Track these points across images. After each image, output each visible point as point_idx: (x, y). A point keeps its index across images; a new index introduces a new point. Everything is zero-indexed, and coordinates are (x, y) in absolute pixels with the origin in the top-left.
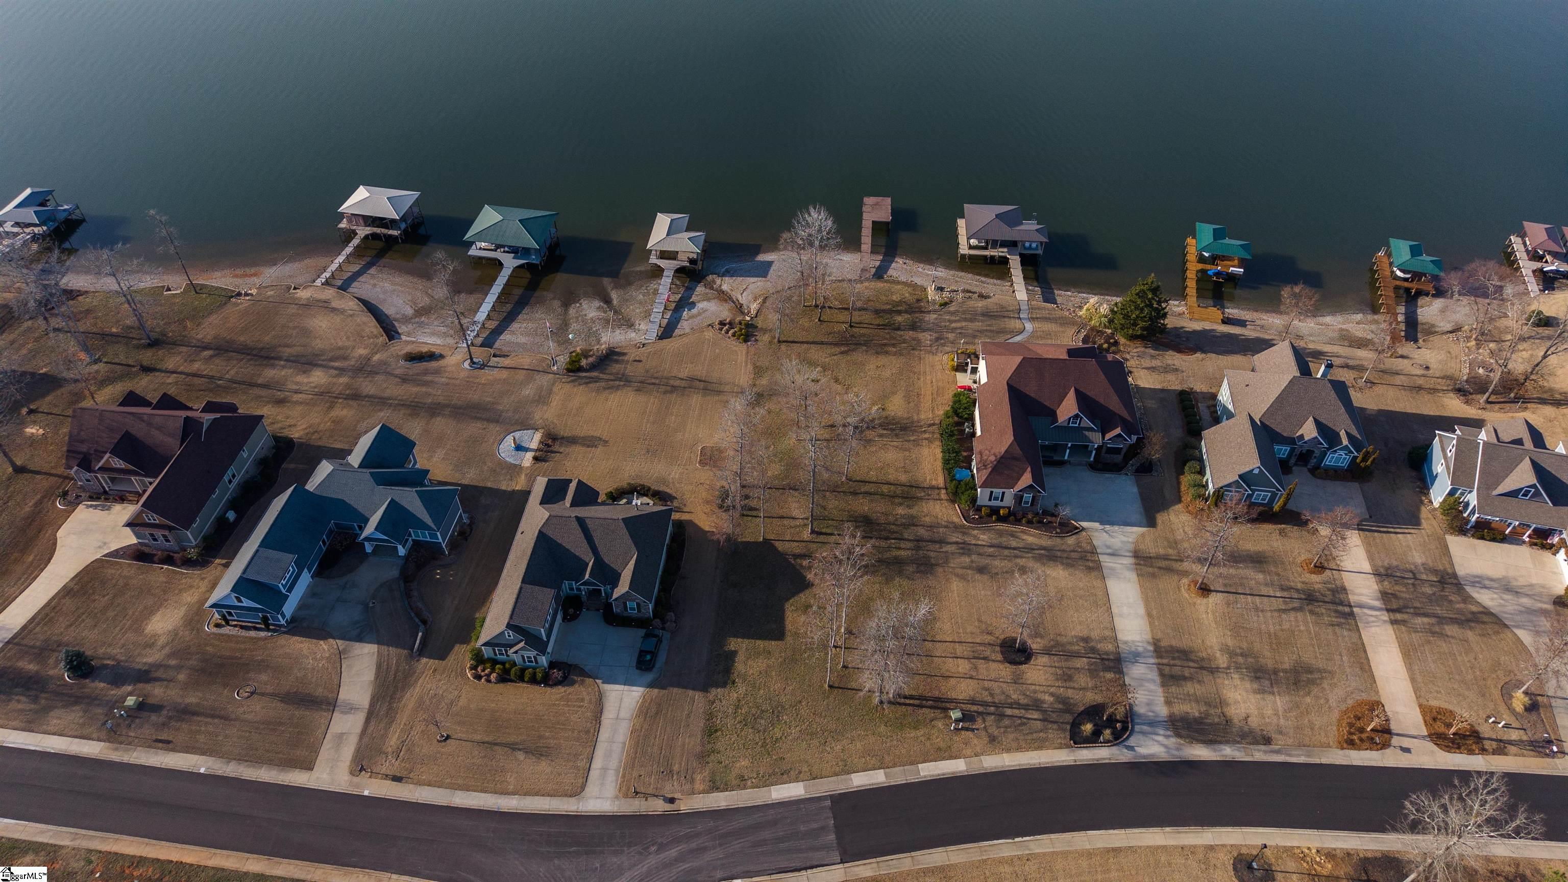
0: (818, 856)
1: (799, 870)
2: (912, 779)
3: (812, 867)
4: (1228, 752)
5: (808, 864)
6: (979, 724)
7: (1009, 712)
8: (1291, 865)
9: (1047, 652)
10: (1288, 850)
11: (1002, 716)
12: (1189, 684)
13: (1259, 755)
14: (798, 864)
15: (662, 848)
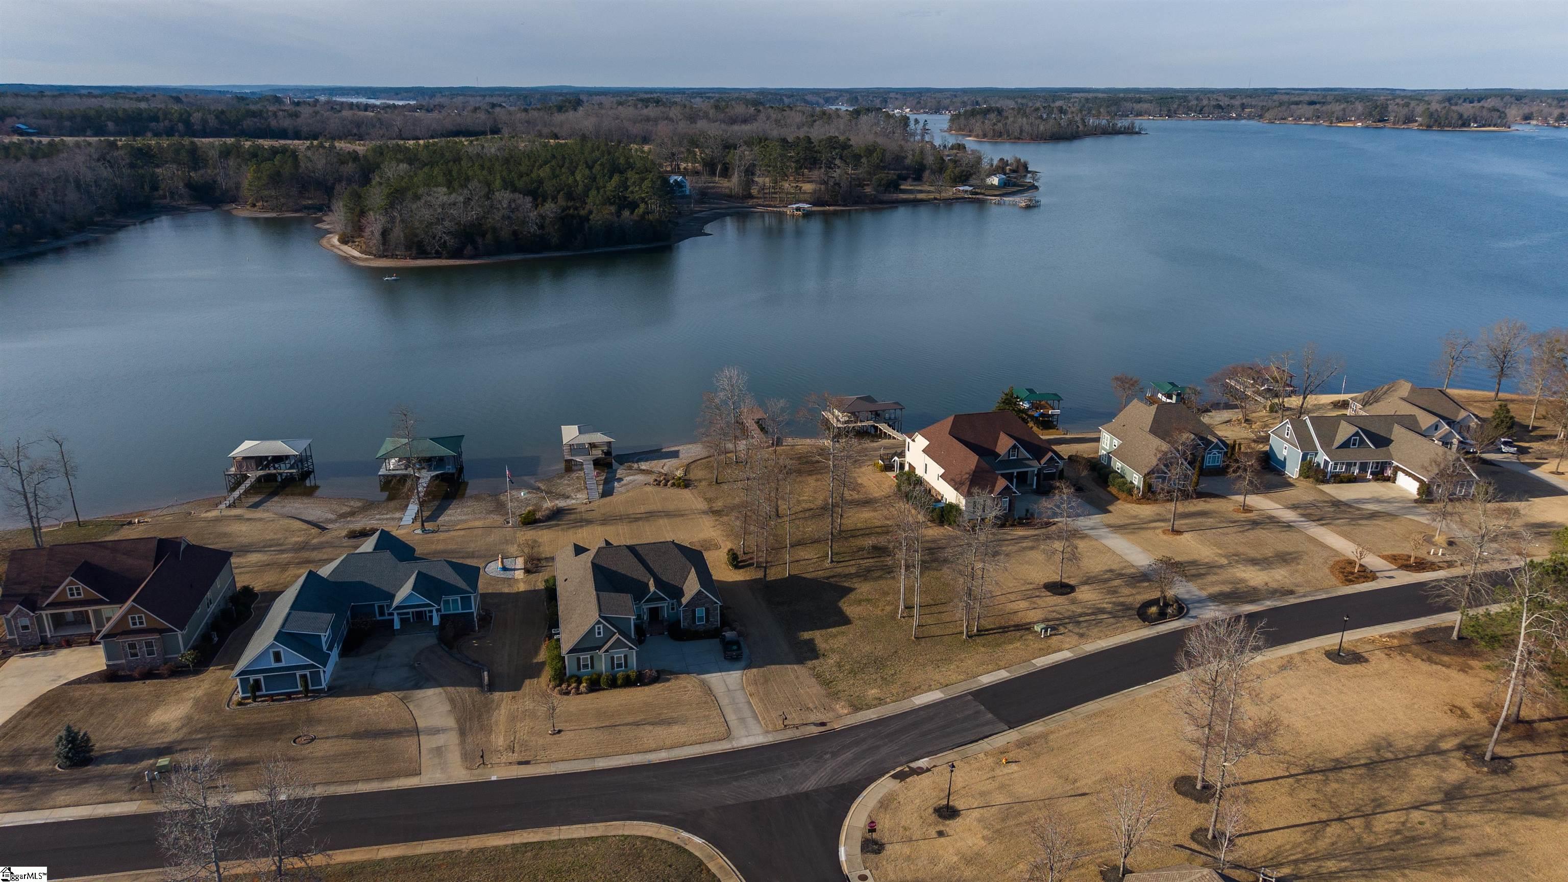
0: (986, 730)
1: (977, 741)
2: (1031, 670)
3: (987, 737)
4: (1269, 604)
5: (982, 736)
6: (1062, 630)
7: (1081, 619)
8: (1369, 647)
9: (1085, 583)
10: (1358, 641)
11: (1079, 623)
12: (1209, 577)
13: (1292, 601)
14: (973, 738)
15: (834, 755)
